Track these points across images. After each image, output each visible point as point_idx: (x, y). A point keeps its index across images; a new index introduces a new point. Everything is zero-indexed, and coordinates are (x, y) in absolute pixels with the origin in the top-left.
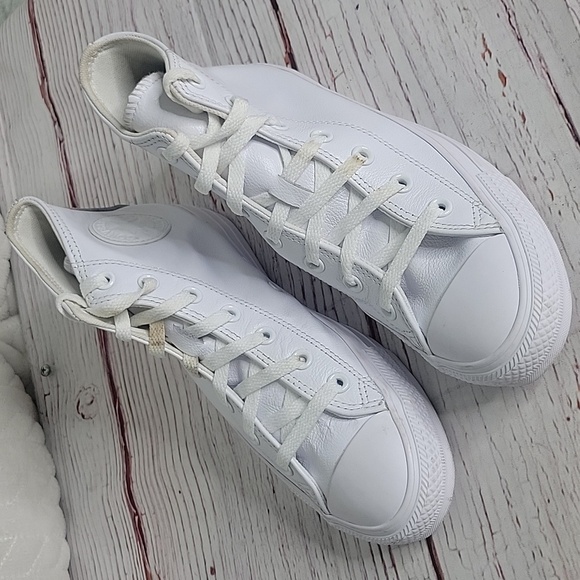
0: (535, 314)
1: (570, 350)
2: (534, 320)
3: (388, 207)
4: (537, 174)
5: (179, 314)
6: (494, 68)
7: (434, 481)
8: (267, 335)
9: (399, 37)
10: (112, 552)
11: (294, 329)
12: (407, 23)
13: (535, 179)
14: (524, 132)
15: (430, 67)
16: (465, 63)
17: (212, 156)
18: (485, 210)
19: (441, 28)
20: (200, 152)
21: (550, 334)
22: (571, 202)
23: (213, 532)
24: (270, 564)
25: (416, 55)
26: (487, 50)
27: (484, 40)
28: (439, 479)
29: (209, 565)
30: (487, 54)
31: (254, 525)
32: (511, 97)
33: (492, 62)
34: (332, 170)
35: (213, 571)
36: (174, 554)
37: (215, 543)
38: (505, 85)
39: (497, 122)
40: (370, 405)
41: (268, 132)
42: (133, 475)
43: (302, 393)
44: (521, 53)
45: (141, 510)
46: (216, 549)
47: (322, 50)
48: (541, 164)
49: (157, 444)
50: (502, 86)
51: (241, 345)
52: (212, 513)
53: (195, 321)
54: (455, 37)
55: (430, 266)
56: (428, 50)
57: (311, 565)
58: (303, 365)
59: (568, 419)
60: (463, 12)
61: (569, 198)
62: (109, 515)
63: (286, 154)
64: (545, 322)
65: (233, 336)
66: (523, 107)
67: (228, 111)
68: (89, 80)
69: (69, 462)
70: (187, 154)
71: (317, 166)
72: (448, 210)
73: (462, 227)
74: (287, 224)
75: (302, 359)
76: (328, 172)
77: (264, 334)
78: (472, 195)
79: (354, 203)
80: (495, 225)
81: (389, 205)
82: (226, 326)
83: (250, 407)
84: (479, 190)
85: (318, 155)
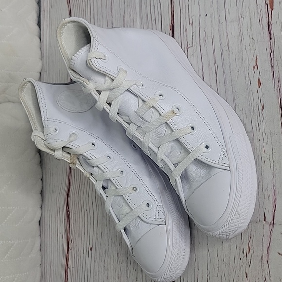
0: (231, 216)
1: (250, 228)
2: (230, 219)
3: (182, 139)
4: (261, 138)
5: (85, 154)
6: (257, 76)
7: (176, 264)
8: (122, 172)
9: (220, 40)
10: (57, 222)
11: (135, 173)
12: (225, 35)
13: (260, 140)
14: (261, 115)
15: (230, 62)
16: (245, 67)
17: (104, 96)
18: (226, 155)
19: (239, 43)
20: (99, 92)
21: (239, 222)
22: (271, 159)
23: (95, 233)
24: (112, 258)
25: (225, 53)
26: (257, 65)
27: (257, 59)
28: (179, 263)
29: (91, 246)
30: (256, 67)
31: (110, 239)
32: (260, 95)
33: (257, 72)
34: (160, 115)
35: (91, 249)
36: (79, 234)
37: (95, 238)
38: (259, 87)
39: (251, 104)
40: (158, 220)
41: (134, 89)
42: (70, 194)
43: (130, 205)
44: (271, 74)
45: (70, 210)
46: (94, 241)
47: (186, 30)
48: (264, 134)
49: (82, 185)
50: (258, 87)
51: (109, 175)
52: (96, 225)
53: (91, 159)
54: (244, 52)
55: (195, 172)
56: (231, 52)
57: (127, 266)
58: (134, 192)
59: (241, 259)
60: (251, 40)
61: (271, 156)
62: (58, 206)
63: (141, 101)
64: (235, 221)
65: (107, 169)
66: (264, 102)
67: (116, 76)
68: (61, 36)
69: (47, 176)
70: (93, 93)
71: (154, 110)
72: (209, 150)
73: (212, 161)
74: (136, 133)
75: (135, 189)
76: (158, 115)
77: (121, 171)
78: (223, 144)
79: (168, 131)
80: (228, 165)
81: (183, 139)
82: (104, 164)
83: (108, 202)
84: (227, 143)
85: (155, 106)
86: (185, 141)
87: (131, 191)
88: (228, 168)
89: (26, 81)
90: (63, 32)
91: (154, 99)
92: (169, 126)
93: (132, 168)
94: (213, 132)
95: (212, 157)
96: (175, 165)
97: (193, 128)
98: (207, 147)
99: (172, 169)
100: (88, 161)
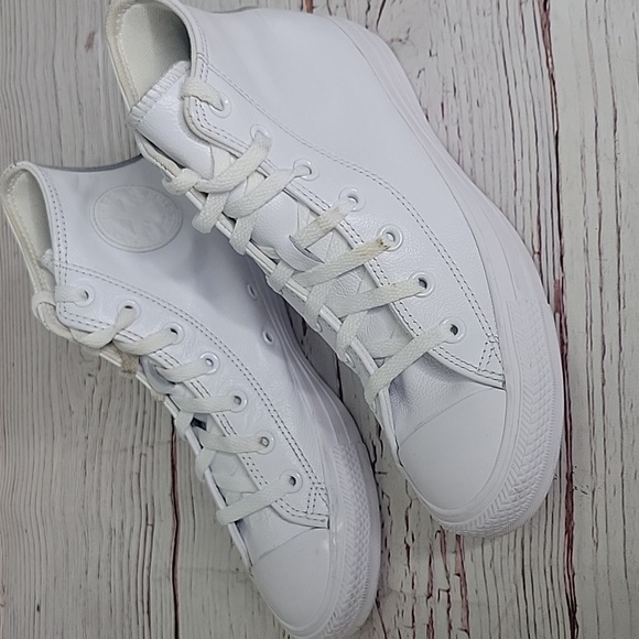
5: (152, 355)
8: (239, 399)
11: (268, 403)
18: (498, 352)
34: (350, 247)
43: (253, 477)
53: (167, 366)
58: (264, 450)
65: (203, 391)
71: (336, 236)
72: (460, 335)
73: (464, 365)
74: (291, 282)
75: (264, 441)
76: (345, 246)
77: (237, 397)
78: (493, 326)
79: (367, 286)
80: (501, 378)
81: (399, 307)
82: (198, 379)
83: (202, 458)
84: (502, 323)
85: (339, 227)
86: (403, 313)
87: (257, 446)
88: (500, 385)
89: (17, 168)
90: (121, 23)
91: (337, 209)
92: (369, 275)
93: (260, 392)
94: (469, 294)
95: (465, 354)
96: (379, 361)
97: (423, 282)
98: (454, 330)
99: (372, 372)
100: (160, 370)
